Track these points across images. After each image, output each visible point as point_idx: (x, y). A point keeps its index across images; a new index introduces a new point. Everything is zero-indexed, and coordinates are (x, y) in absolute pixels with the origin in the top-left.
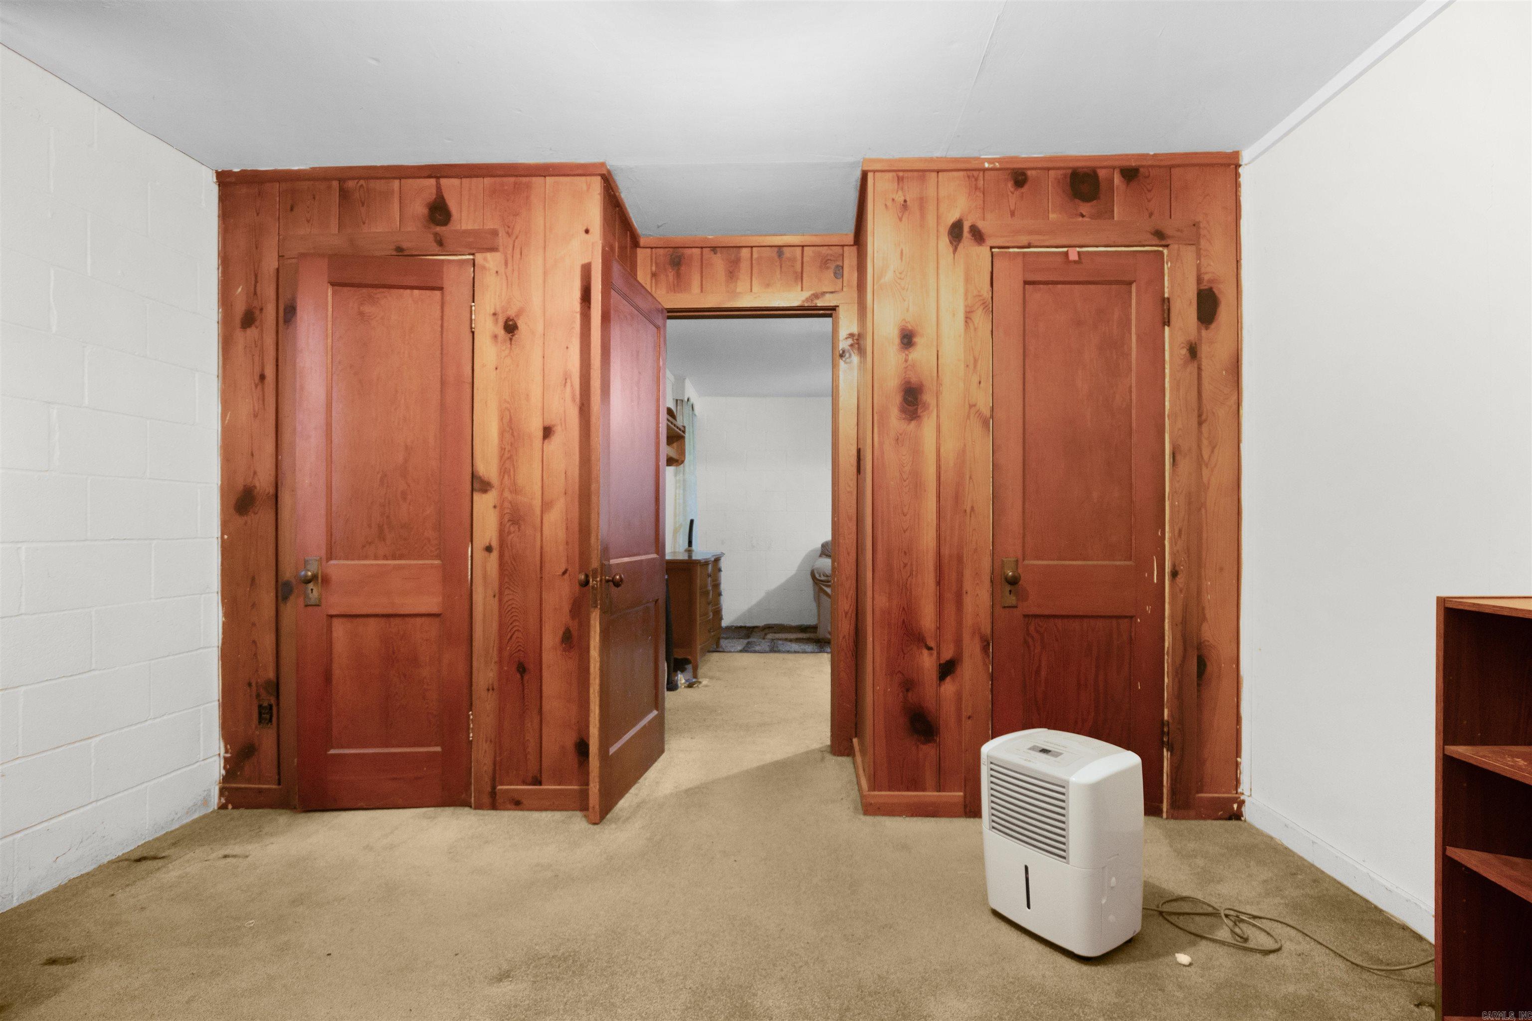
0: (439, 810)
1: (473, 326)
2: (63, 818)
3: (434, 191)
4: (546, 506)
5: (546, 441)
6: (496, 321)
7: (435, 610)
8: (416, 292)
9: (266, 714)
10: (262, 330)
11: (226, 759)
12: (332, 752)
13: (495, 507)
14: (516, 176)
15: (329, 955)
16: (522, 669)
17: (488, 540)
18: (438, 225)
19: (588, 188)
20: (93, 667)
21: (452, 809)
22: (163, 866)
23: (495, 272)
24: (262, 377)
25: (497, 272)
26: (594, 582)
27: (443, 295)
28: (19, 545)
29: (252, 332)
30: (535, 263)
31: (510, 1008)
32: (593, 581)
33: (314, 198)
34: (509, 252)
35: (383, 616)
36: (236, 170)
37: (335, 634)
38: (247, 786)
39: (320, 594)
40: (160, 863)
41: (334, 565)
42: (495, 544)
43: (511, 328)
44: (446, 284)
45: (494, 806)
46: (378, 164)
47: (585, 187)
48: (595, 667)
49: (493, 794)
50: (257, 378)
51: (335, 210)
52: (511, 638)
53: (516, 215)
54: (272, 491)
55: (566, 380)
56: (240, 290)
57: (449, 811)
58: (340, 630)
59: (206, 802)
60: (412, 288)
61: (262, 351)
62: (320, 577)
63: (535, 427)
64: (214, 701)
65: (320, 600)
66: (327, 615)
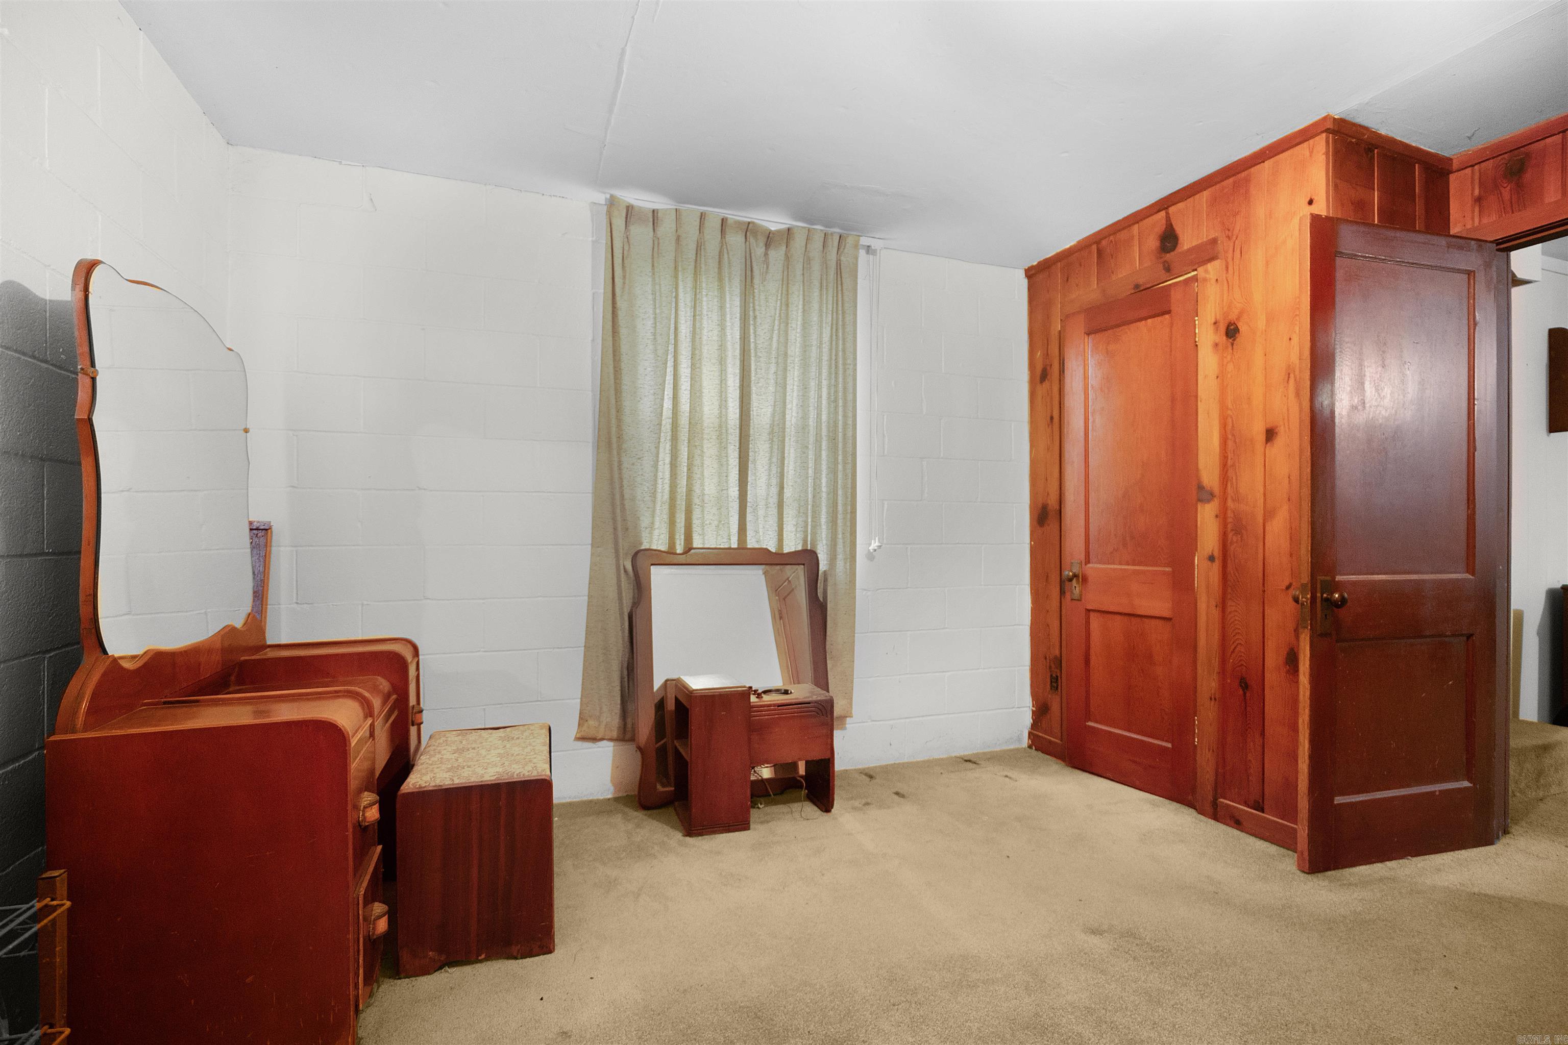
0: (1167, 801)
1: (1197, 339)
2: (929, 718)
3: (1164, 221)
4: (1269, 514)
5: (1268, 444)
6: (1217, 329)
7: (1166, 614)
8: (1149, 321)
9: (1055, 683)
10: (1051, 383)
11: (1033, 712)
12: (1090, 724)
13: (1217, 516)
14: (1234, 175)
15: (1008, 857)
16: (1244, 685)
17: (1211, 550)
18: (1169, 252)
19: (1311, 153)
20: (946, 626)
21: (1178, 805)
22: (974, 769)
23: (1214, 280)
24: (1052, 418)
25: (1217, 280)
26: (1304, 599)
27: (1171, 317)
28: (907, 546)
29: (1046, 384)
30: (1257, 257)
31: (1080, 952)
32: (1302, 598)
33: (1081, 265)
34: (1230, 255)
35: (1125, 614)
36: (1035, 263)
37: (1092, 627)
38: (1043, 735)
39: (1081, 592)
40: (973, 766)
41: (1091, 568)
42: (1216, 554)
43: (1232, 332)
44: (1174, 308)
45: (1215, 817)
46: (1120, 217)
47: (1307, 153)
48: (1304, 696)
49: (1215, 804)
50: (1049, 419)
51: (1095, 269)
52: (1234, 649)
53: (1236, 214)
54: (1058, 508)
55: (1289, 374)
56: (1039, 353)
57: (1175, 805)
58: (1095, 622)
59: (1019, 740)
60: (1146, 319)
61: (1051, 398)
62: (1081, 577)
63: (1258, 429)
64: (1025, 666)
65: (1081, 595)
66: (1086, 609)
